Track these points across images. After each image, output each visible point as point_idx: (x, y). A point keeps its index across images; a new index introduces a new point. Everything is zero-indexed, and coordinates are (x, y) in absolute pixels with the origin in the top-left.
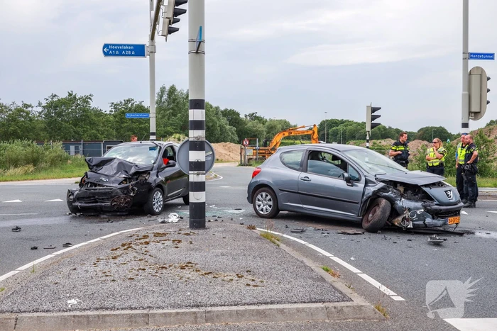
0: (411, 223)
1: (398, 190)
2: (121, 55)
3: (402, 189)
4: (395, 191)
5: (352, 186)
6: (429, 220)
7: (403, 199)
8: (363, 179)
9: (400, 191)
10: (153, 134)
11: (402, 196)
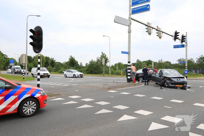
2: (178, 47)
6: (170, 85)
10: (186, 67)
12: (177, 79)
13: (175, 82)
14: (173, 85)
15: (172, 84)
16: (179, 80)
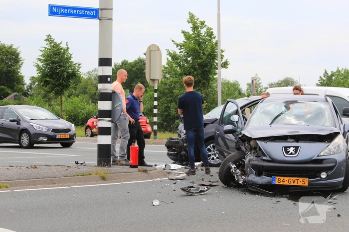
3: (253, 143)
6: (252, 177)
12: (286, 148)
13: (273, 160)
14: (264, 179)
15: (260, 171)
16: (291, 150)
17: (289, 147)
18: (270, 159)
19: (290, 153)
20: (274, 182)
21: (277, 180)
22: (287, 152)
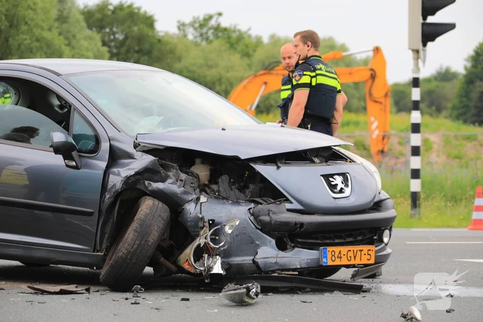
0: (219, 261)
1: (192, 174)
3: (202, 172)
4: (183, 176)
5: (76, 168)
6: (268, 253)
7: (203, 199)
8: (105, 146)
9: (197, 177)
11: (203, 189)
12: (327, 177)
13: (308, 210)
16: (338, 182)
17: (332, 176)
18: (299, 207)
19: (339, 188)
20: (325, 260)
21: (329, 255)
22: (333, 187)
